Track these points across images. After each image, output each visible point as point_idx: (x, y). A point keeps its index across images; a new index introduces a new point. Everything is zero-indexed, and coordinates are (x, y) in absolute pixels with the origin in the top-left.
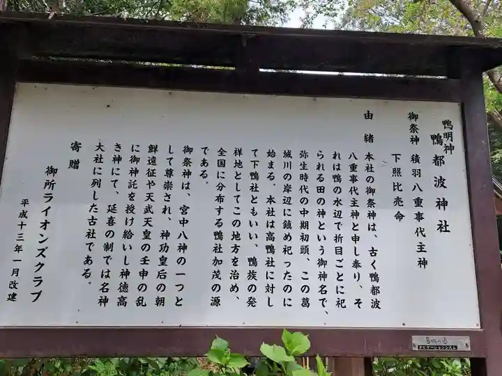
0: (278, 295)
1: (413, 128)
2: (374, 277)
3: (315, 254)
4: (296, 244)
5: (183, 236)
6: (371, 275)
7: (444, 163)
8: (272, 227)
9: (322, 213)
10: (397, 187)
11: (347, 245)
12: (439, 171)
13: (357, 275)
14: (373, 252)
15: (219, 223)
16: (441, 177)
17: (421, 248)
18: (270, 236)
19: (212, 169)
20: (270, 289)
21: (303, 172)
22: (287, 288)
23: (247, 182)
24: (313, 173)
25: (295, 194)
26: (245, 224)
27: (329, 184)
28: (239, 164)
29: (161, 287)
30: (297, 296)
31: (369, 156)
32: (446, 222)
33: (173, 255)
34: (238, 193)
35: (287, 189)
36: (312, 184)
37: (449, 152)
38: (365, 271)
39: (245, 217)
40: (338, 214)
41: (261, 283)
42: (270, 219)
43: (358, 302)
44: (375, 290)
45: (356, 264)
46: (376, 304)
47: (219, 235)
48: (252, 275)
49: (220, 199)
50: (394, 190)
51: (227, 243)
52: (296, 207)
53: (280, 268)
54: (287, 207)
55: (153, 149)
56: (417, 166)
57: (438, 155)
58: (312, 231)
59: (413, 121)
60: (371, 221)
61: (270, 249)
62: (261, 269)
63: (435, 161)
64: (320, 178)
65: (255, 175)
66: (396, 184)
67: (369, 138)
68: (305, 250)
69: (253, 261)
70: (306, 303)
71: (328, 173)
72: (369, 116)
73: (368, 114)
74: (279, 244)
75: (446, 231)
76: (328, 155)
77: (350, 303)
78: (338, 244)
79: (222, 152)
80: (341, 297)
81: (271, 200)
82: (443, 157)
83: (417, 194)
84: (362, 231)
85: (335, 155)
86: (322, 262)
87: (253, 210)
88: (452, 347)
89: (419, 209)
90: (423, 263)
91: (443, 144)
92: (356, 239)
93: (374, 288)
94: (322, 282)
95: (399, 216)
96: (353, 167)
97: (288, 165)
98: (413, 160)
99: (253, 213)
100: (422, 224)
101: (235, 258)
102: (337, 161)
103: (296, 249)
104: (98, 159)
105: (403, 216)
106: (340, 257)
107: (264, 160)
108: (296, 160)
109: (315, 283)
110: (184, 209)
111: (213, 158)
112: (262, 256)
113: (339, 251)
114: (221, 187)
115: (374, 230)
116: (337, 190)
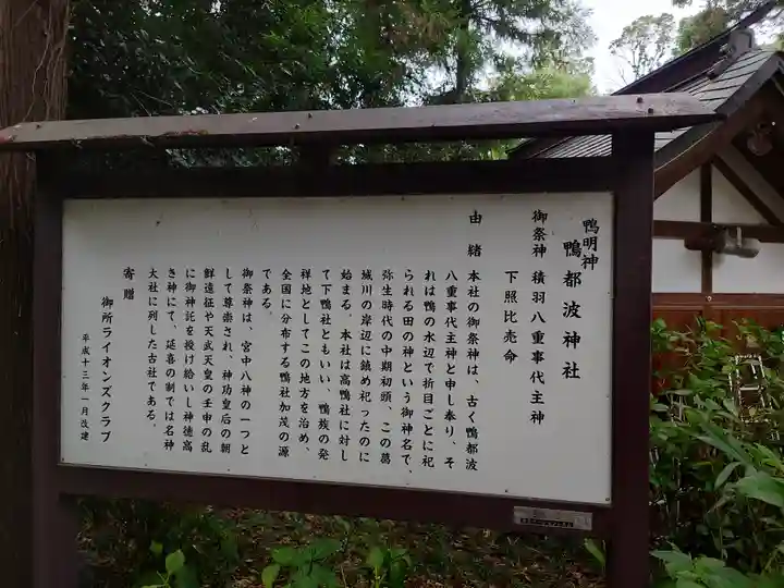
0: (354, 447)
1: (539, 233)
2: (472, 432)
3: (398, 402)
4: (376, 389)
5: (246, 377)
6: (468, 430)
7: (580, 283)
8: (347, 368)
9: (409, 351)
10: (509, 316)
11: (439, 391)
12: (572, 294)
13: (450, 429)
14: (472, 401)
15: (285, 363)
16: (574, 303)
17: (537, 398)
18: (345, 380)
19: (276, 296)
20: (344, 440)
21: (387, 298)
22: (364, 441)
23: (316, 312)
24: (398, 299)
25: (377, 328)
26: (315, 364)
27: (419, 313)
28: (306, 289)
29: (225, 433)
30: (376, 450)
31: (474, 276)
32: (575, 364)
33: (236, 397)
34: (306, 327)
35: (367, 320)
36: (398, 313)
37: (589, 266)
38: (461, 423)
39: (315, 355)
40: (429, 353)
41: (334, 434)
42: (345, 358)
43: (450, 461)
44: (471, 448)
45: (450, 416)
46: (472, 465)
47: (285, 376)
48: (323, 424)
49: (285, 333)
50: (506, 321)
51: (295, 386)
52: (377, 343)
53: (355, 419)
54: (365, 343)
55: (209, 273)
56: (539, 287)
57: (572, 272)
58: (397, 374)
59: (539, 224)
60: (472, 362)
61: (345, 394)
62: (334, 417)
63: (568, 279)
64: (408, 306)
65: (326, 303)
66: (509, 313)
67: (475, 250)
68: (386, 397)
69: (325, 408)
70: (386, 458)
71: (418, 300)
72: (476, 218)
73: (475, 216)
74: (355, 389)
75: (574, 376)
76: (420, 275)
77: (439, 461)
78: (429, 391)
79: (286, 275)
80: (429, 454)
81: (346, 335)
82: (580, 273)
83: (538, 326)
84: (460, 376)
85: (428, 275)
86: (407, 412)
87: (325, 347)
88: (567, 524)
89: (539, 347)
90: (538, 417)
91: (582, 255)
92: (450, 384)
93: (470, 445)
94: (406, 436)
95: (511, 356)
96: (452, 291)
97: (367, 289)
98: (535, 279)
99: (324, 351)
100: (541, 367)
101: (305, 404)
102: (430, 284)
103: (376, 396)
104: (153, 288)
105: (515, 356)
106: (430, 407)
107: (338, 284)
108: (378, 283)
109: (397, 437)
110: (247, 346)
111: (276, 282)
112: (336, 403)
113: (429, 399)
114: (286, 319)
115: (475, 373)
116: (429, 321)
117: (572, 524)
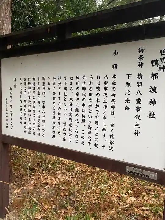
0: (73, 138)
1: (141, 57)
2: (112, 136)
3: (87, 124)
4: (80, 118)
5: (44, 112)
6: (110, 136)
7: (157, 78)
8: (72, 111)
9: (91, 106)
10: (127, 92)
11: (101, 120)
12: (153, 83)
13: (104, 135)
14: (112, 125)
15: (54, 108)
16: (154, 86)
17: (137, 126)
18: (71, 115)
19: (51, 86)
20: (70, 135)
21: (84, 86)
22: (76, 136)
23: (63, 91)
24: (88, 86)
25: (81, 97)
26: (62, 109)
27: (95, 92)
28: (60, 84)
29: (38, 129)
30: (80, 140)
31: (114, 77)
32: (153, 112)
33: (41, 119)
34: (60, 96)
35: (77, 94)
36: (88, 92)
37: (162, 70)
38: (108, 133)
39: (62, 106)
40: (97, 106)
41: (68, 132)
42: (71, 107)
43: (104, 146)
44: (111, 142)
45: (104, 130)
46: (111, 149)
47: (54, 113)
48: (65, 129)
49: (54, 98)
50: (126, 94)
51: (57, 116)
52: (81, 102)
53: (74, 128)
54: (77, 102)
55: (34, 79)
56: (140, 80)
57: (154, 73)
58: (86, 113)
59: (141, 53)
60: (112, 110)
61: (71, 119)
62: (68, 127)
63: (152, 76)
64: (91, 89)
65: (65, 88)
66: (127, 91)
67: (115, 66)
68: (83, 121)
69: (65, 123)
70: (83, 143)
71: (94, 86)
72: (116, 53)
73: (116, 52)
74: (74, 118)
75: (153, 117)
76: (95, 77)
77: (100, 145)
78: (97, 120)
79: (54, 79)
80: (97, 143)
81: (71, 99)
82: (158, 74)
83: (139, 96)
84: (108, 115)
85: (98, 77)
86: (90, 127)
87: (65, 103)
89: (139, 105)
90: (137, 133)
91: (159, 65)
92: (105, 118)
93: (111, 141)
94: (89, 136)
95: (127, 108)
96: (106, 83)
97: (78, 83)
98: (138, 77)
99: (65, 105)
100: (139, 113)
101: (59, 122)
102: (99, 80)
103: (80, 121)
104: (21, 84)
105: (129, 108)
106: (97, 126)
107: (69, 81)
108: (81, 80)
109: (87, 136)
110: (44, 102)
111: (51, 82)
112: (68, 122)
113: (97, 123)
114: (54, 94)
115: (113, 114)
116: (98, 94)
117: (148, 176)
